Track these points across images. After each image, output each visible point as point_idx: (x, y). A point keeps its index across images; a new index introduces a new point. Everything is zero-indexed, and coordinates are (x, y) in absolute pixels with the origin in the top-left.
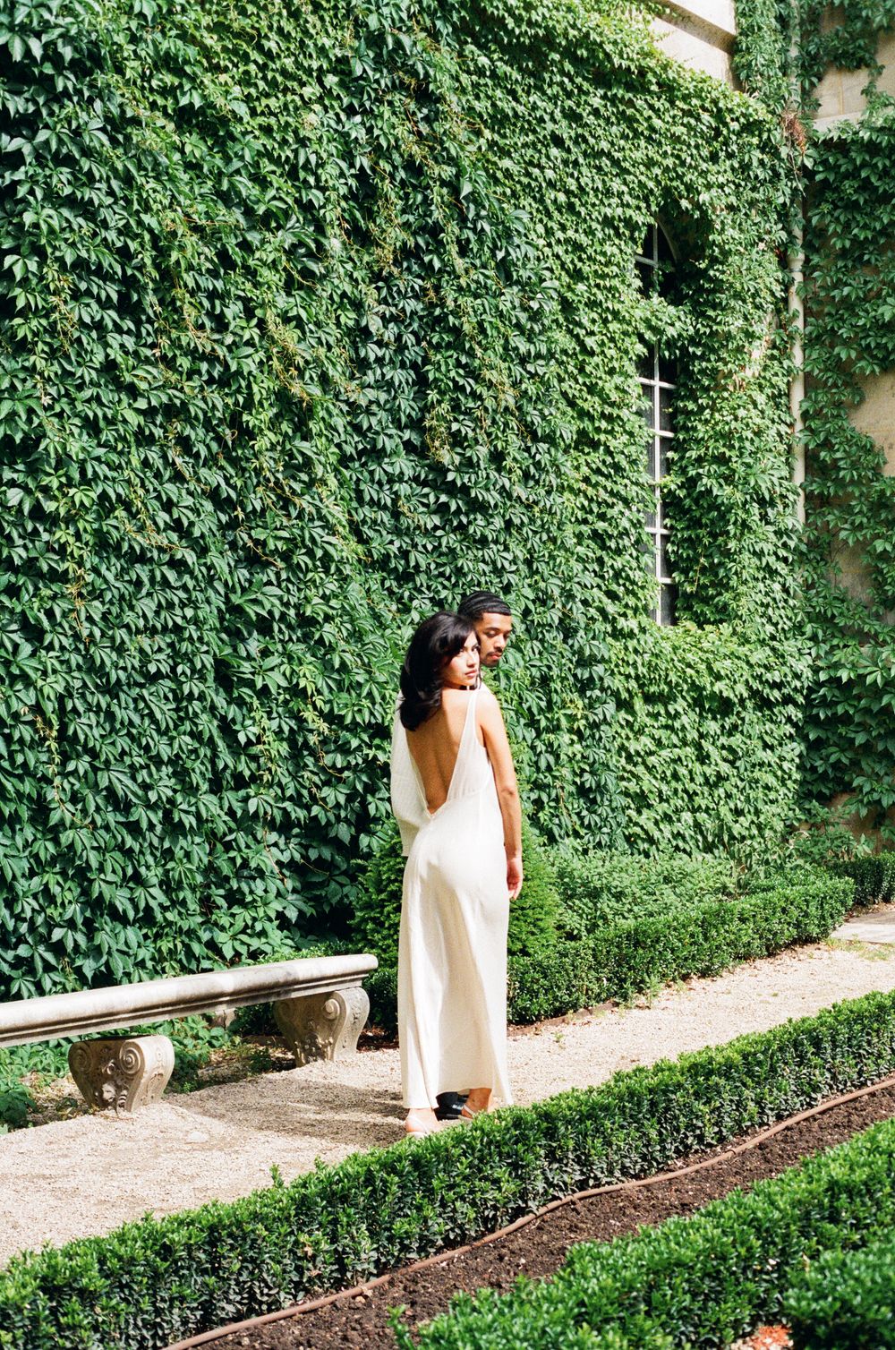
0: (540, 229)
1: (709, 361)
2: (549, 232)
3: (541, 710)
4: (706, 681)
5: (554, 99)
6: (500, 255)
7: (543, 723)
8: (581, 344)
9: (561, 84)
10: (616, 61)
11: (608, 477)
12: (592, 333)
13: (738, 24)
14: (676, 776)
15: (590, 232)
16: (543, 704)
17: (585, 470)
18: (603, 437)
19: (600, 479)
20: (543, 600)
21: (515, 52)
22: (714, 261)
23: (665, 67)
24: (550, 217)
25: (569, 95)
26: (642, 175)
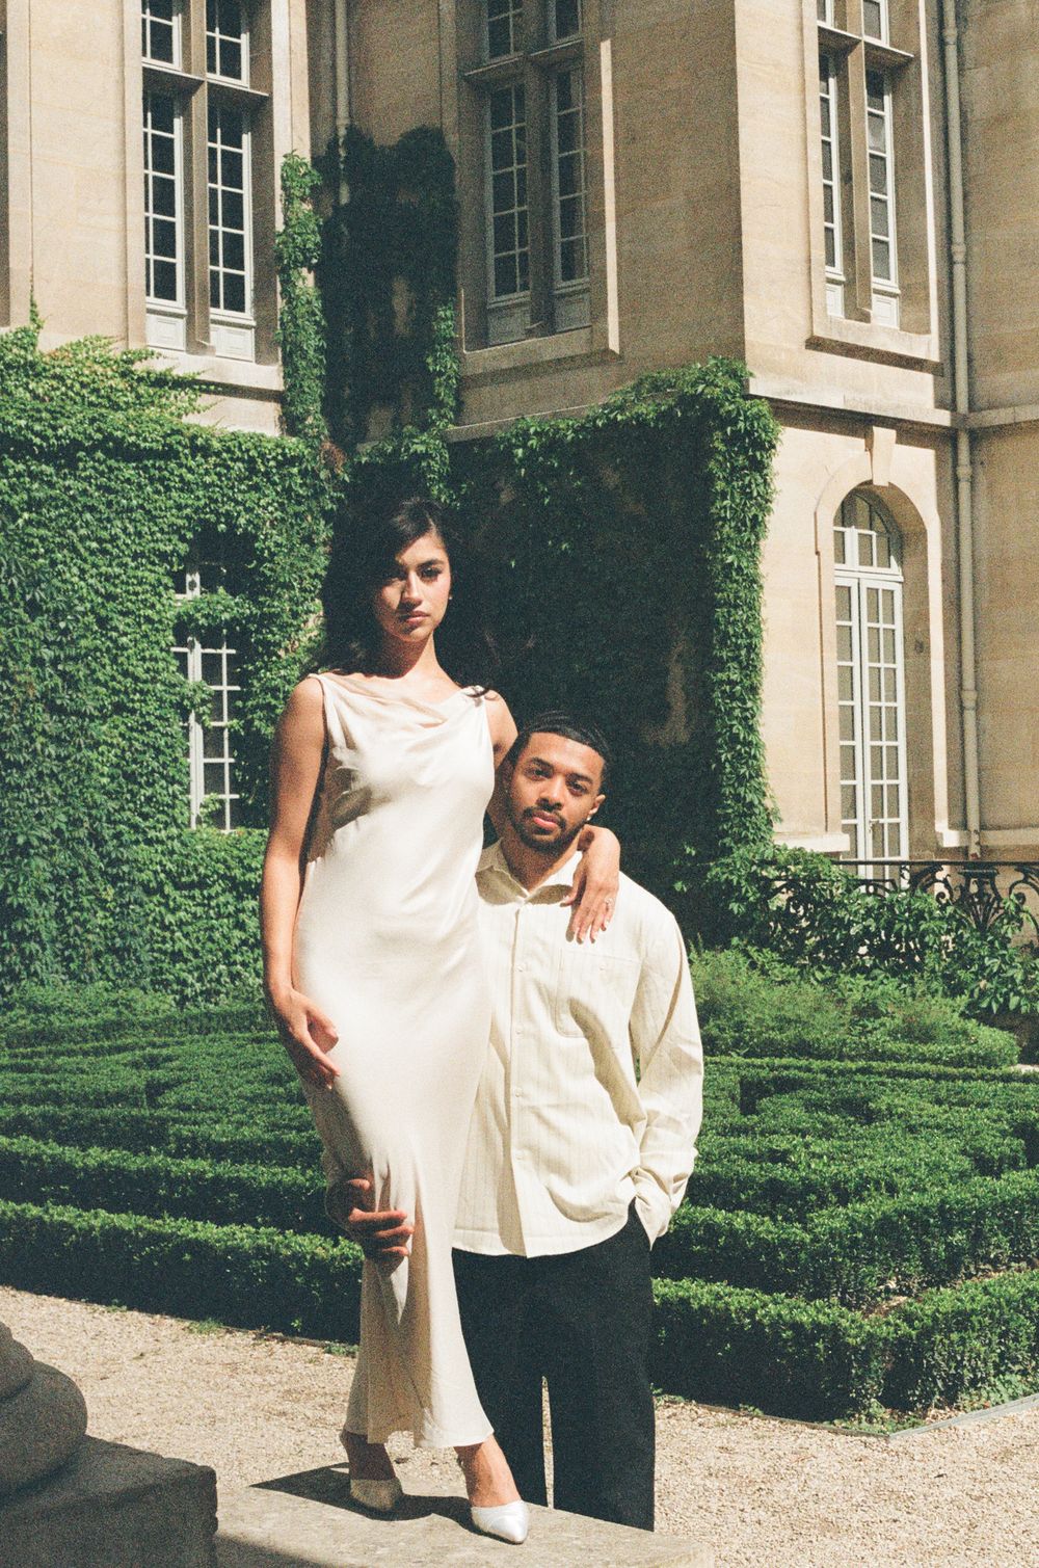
0: (75, 570)
1: (261, 633)
2: (83, 571)
3: (69, 897)
4: (237, 872)
5: (88, 479)
6: (28, 597)
7: (72, 905)
8: (115, 642)
9: (94, 468)
10: (143, 445)
11: (142, 732)
12: (125, 634)
13: (285, 383)
14: (211, 939)
15: (124, 565)
16: (71, 893)
17: (122, 728)
18: (137, 705)
19: (135, 734)
20: (75, 823)
21: (47, 456)
22: (261, 560)
23: (194, 438)
24: (85, 561)
25: (102, 474)
26: (172, 517)
